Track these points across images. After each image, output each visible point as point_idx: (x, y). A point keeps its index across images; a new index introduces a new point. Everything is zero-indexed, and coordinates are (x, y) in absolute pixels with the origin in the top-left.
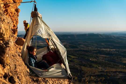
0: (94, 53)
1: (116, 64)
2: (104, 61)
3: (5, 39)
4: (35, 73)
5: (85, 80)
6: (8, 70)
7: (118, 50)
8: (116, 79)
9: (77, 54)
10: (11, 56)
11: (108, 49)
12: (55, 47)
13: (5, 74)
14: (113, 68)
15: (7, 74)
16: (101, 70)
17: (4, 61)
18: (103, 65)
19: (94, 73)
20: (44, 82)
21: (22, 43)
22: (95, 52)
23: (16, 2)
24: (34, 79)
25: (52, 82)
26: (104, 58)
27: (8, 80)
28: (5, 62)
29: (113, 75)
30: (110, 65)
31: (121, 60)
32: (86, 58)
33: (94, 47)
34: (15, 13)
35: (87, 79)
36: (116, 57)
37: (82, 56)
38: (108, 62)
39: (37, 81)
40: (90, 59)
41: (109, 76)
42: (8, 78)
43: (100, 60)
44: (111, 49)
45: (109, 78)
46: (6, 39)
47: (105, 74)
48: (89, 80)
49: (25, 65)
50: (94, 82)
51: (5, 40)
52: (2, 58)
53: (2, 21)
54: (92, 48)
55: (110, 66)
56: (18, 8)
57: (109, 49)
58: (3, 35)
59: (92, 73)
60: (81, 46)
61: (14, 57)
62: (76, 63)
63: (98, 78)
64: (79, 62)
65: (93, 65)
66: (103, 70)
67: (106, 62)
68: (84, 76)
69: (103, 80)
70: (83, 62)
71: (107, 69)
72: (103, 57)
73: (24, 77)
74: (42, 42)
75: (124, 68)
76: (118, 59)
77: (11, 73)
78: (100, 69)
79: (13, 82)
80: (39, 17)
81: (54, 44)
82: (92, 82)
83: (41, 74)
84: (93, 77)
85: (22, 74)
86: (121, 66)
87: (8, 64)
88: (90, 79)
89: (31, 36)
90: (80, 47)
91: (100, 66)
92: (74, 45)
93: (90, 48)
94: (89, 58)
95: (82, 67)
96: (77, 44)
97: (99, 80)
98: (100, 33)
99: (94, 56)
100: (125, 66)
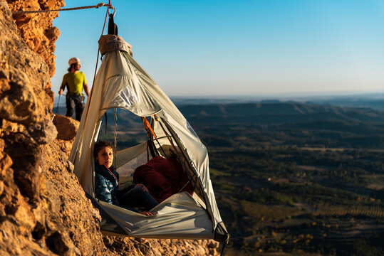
0: (280, 160)
1: (348, 192)
2: (310, 184)
3: (35, 119)
4: (116, 223)
5: (255, 243)
6: (46, 212)
7: (351, 149)
8: (347, 238)
9: (228, 164)
10: (48, 171)
11: (322, 147)
12: (175, 144)
13: (38, 224)
14: (338, 204)
15: (42, 226)
16: (303, 213)
17: (33, 186)
18: (306, 197)
19: (282, 221)
20: (137, 251)
21: (68, 132)
22: (283, 156)
23: (48, 8)
24: (108, 241)
25: (162, 251)
26: (310, 174)
27: (46, 243)
28: (35, 190)
29: (337, 226)
30: (330, 195)
31: (361, 181)
32: (255, 177)
33: (281, 142)
34: (44, 42)
35: (261, 239)
36: (346, 172)
37: (243, 170)
38: (323, 188)
39: (117, 246)
40: (266, 179)
41: (327, 229)
42: (44, 238)
43: (297, 182)
44: (330, 147)
45: (325, 235)
46: (38, 120)
47: (314, 224)
48: (267, 243)
49: (86, 199)
50: (281, 247)
51: (35, 122)
52: (26, 177)
53: (21, 65)
54: (274, 145)
55: (330, 197)
56: (53, 26)
57: (326, 147)
58: (30, 109)
59: (273, 222)
60: (240, 141)
61: (54, 173)
62: (226, 191)
63: (293, 236)
64: (233, 188)
65: (278, 196)
66: (309, 211)
67: (318, 186)
68: (249, 230)
69: (308, 241)
70: (248, 188)
71: (321, 209)
72: (307, 172)
73: (86, 235)
74: (122, 130)
75: (370, 205)
76: (352, 177)
77: (55, 222)
78: (300, 208)
79: (62, 250)
80: (122, 51)
81: (170, 135)
82: (274, 247)
83: (132, 225)
84: (278, 232)
85: (81, 227)
86: (364, 199)
87: (43, 194)
88: (267, 241)
89: (101, 109)
90: (237, 144)
91: (297, 198)
92: (220, 138)
93: (267, 145)
94: (263, 177)
95: (244, 202)
96: (228, 133)
97: (295, 241)
98: (297, 100)
99: (280, 169)
100: (373, 197)
